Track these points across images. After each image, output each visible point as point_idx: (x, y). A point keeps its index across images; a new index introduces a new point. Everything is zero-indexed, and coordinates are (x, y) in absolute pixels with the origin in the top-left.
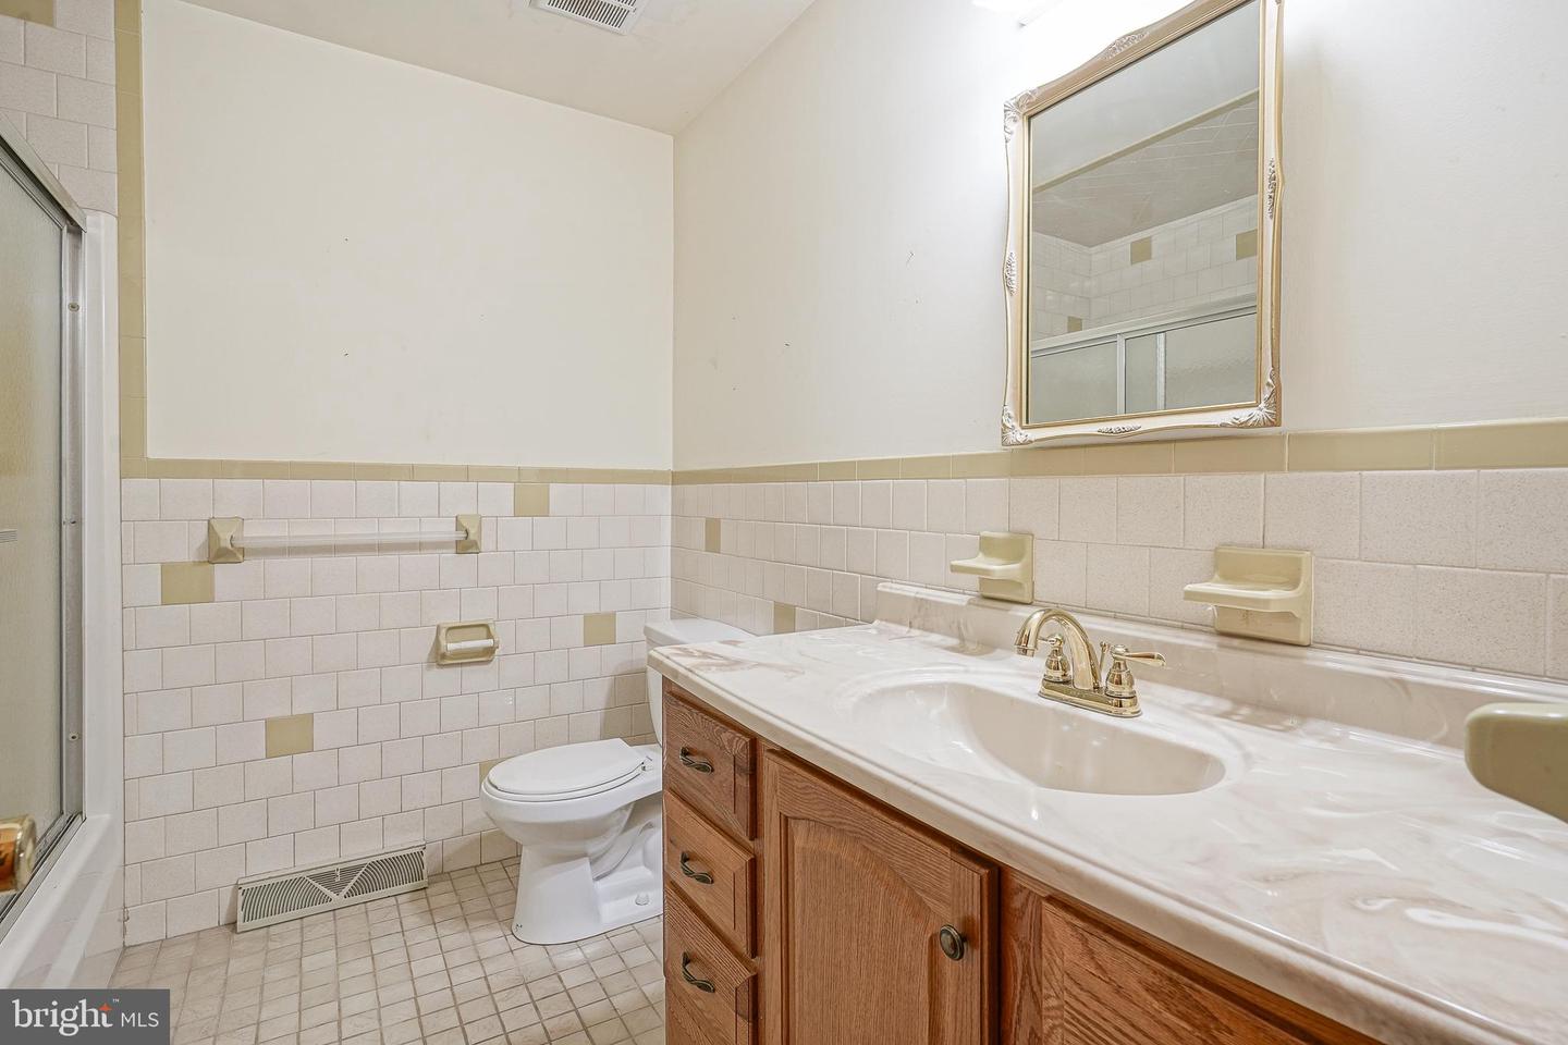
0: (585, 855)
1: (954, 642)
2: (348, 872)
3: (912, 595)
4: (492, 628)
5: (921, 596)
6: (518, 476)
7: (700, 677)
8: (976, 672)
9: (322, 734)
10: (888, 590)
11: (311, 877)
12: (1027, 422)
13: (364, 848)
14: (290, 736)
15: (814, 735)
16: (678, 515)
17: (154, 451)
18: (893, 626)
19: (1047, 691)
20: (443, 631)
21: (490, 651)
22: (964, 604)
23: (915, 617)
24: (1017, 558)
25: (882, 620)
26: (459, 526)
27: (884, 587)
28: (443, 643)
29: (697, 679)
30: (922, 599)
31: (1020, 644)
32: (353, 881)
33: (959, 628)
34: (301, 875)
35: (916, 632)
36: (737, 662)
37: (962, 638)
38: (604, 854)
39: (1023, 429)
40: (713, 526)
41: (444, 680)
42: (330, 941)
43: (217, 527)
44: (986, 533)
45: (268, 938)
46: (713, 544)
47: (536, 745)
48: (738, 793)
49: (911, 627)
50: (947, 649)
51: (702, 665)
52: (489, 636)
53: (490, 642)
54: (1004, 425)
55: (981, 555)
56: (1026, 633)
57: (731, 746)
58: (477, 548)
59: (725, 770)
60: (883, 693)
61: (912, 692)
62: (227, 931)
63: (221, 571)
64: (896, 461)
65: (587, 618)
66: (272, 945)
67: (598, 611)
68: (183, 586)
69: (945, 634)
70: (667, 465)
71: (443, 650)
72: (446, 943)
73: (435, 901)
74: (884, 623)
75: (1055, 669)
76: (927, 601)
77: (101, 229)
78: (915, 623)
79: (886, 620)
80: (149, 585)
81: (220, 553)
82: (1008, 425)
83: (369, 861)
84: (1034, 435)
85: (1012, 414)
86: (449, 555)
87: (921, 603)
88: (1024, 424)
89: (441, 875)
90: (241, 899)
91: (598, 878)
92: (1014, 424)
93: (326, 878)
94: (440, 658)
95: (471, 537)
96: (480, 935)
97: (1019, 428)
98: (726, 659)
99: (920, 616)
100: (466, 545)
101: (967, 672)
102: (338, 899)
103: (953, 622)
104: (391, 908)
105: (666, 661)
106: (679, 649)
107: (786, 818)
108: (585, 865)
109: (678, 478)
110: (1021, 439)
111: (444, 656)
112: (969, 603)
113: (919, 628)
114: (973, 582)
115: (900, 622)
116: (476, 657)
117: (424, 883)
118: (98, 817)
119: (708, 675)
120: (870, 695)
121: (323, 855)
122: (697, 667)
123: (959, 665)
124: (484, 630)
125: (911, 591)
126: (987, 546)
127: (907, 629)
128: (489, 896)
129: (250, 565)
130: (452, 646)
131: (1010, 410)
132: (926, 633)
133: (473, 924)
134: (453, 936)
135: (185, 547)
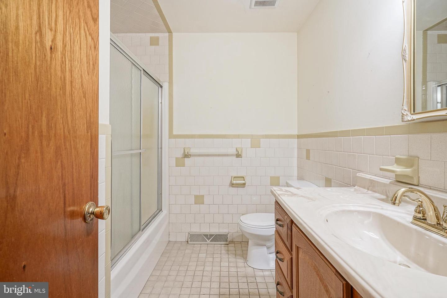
0: (265, 246)
1: (384, 197)
2: (211, 236)
3: (369, 178)
4: (245, 178)
5: (372, 179)
6: (252, 137)
7: (280, 197)
8: (387, 210)
9: (206, 200)
10: (360, 176)
11: (203, 235)
12: (414, 111)
13: (215, 230)
14: (199, 200)
15: (303, 221)
16: (299, 148)
17: (175, 133)
18: (362, 189)
19: (415, 222)
20: (233, 178)
21: (244, 184)
22: (388, 183)
23: (369, 186)
24: (411, 166)
25: (358, 186)
26: (237, 150)
27: (359, 174)
28: (232, 181)
29: (280, 198)
30: (372, 180)
31: (392, 200)
32: (211, 239)
33: (386, 192)
34: (202, 234)
35: (370, 192)
36: (295, 195)
37: (387, 196)
38: (271, 247)
39: (412, 114)
40: (308, 151)
41: (233, 190)
42: (206, 251)
43: (185, 149)
44: (398, 156)
45: (194, 247)
46: (308, 158)
47: (257, 211)
48: (288, 235)
49: (368, 190)
50: (379, 199)
51: (283, 194)
52: (244, 180)
53: (244, 182)
54: (403, 114)
55: (395, 165)
56: (396, 195)
57: (287, 220)
58: (241, 156)
59: (285, 227)
60: (343, 211)
61: (357, 213)
62: (187, 243)
63: (186, 160)
64: (364, 129)
65: (271, 177)
66: (194, 249)
67: (274, 175)
68: (180, 163)
69: (381, 194)
70: (296, 132)
71: (232, 183)
72: (230, 259)
73: (230, 248)
74: (359, 187)
75: (418, 213)
76: (374, 181)
77: (166, 86)
78: (370, 188)
79: (360, 187)
80: (173, 162)
81: (186, 156)
82: (404, 114)
83: (215, 234)
84: (415, 117)
85: (406, 109)
86: (234, 158)
87: (372, 181)
88: (412, 112)
89: (232, 242)
90: (189, 236)
91: (270, 253)
92: (408, 113)
93: (206, 236)
94: (232, 185)
95: (239, 153)
96: (239, 260)
97: (410, 115)
98: (292, 193)
99: (371, 186)
100: (238, 156)
101: (382, 209)
102: (208, 242)
103: (384, 190)
104: (219, 246)
105: (274, 192)
106: (279, 188)
107: (298, 247)
108: (265, 249)
109: (299, 137)
110: (410, 119)
111: (233, 184)
112: (390, 183)
113: (371, 191)
114: (393, 175)
115: (364, 188)
116: (241, 185)
117: (228, 243)
118: (165, 212)
119: (283, 198)
120: (337, 211)
121: (205, 230)
122: (281, 194)
123: (379, 206)
124: (243, 178)
125: (368, 176)
126: (398, 161)
127: (367, 190)
128: (242, 250)
129: (192, 159)
130: (234, 182)
131: (405, 108)
132: (374, 193)
133: (237, 257)
134: (232, 259)
135: (180, 154)
